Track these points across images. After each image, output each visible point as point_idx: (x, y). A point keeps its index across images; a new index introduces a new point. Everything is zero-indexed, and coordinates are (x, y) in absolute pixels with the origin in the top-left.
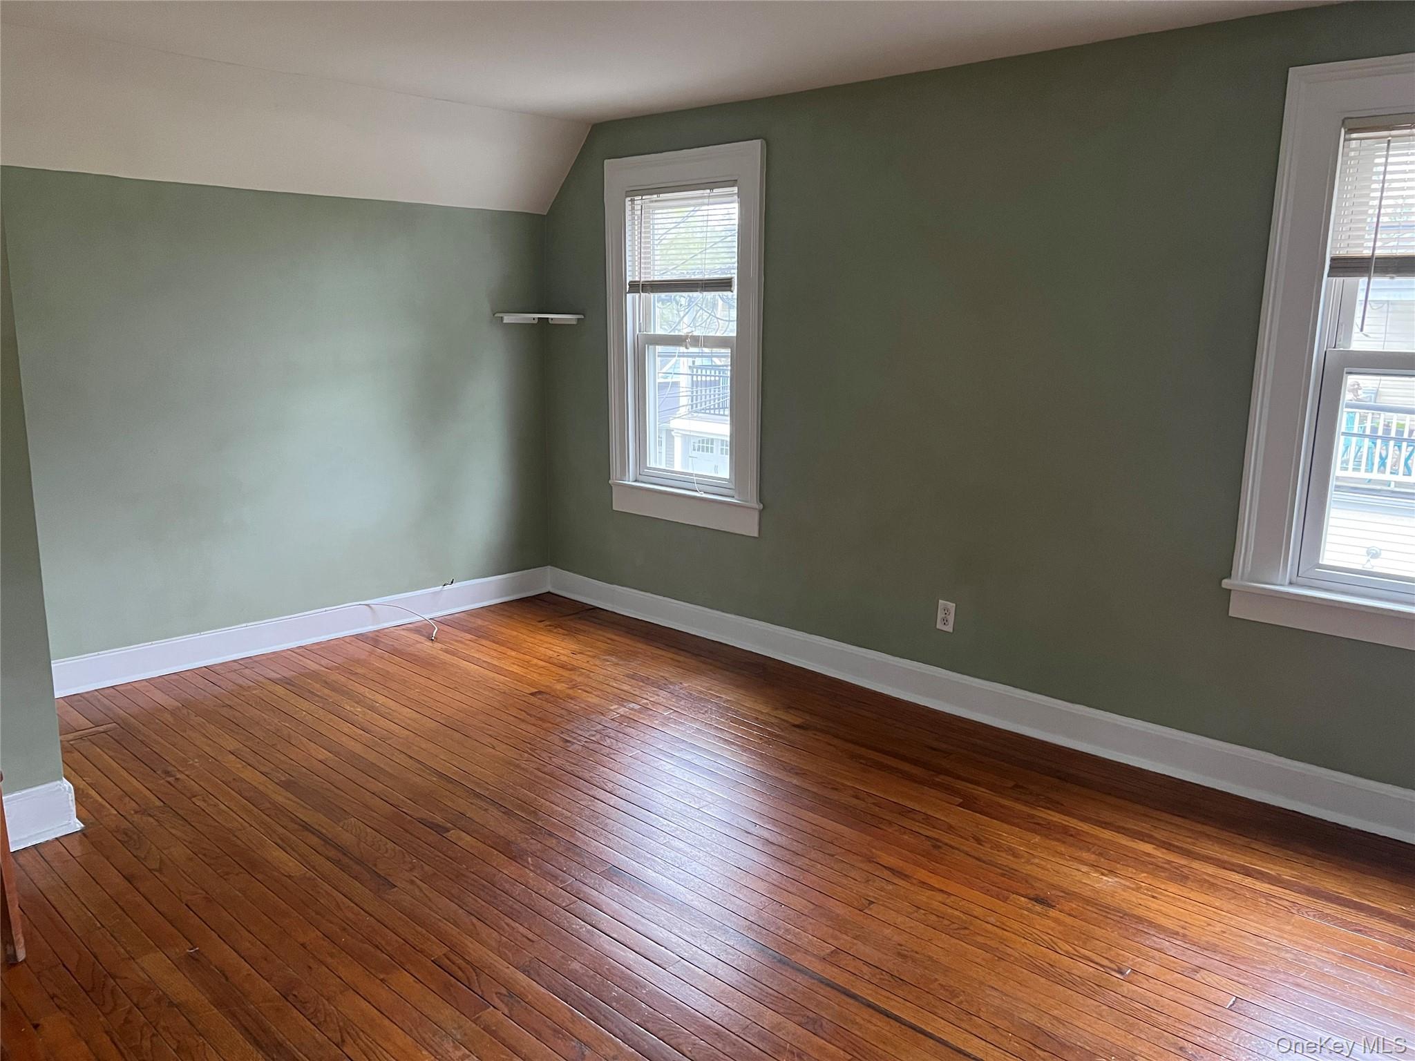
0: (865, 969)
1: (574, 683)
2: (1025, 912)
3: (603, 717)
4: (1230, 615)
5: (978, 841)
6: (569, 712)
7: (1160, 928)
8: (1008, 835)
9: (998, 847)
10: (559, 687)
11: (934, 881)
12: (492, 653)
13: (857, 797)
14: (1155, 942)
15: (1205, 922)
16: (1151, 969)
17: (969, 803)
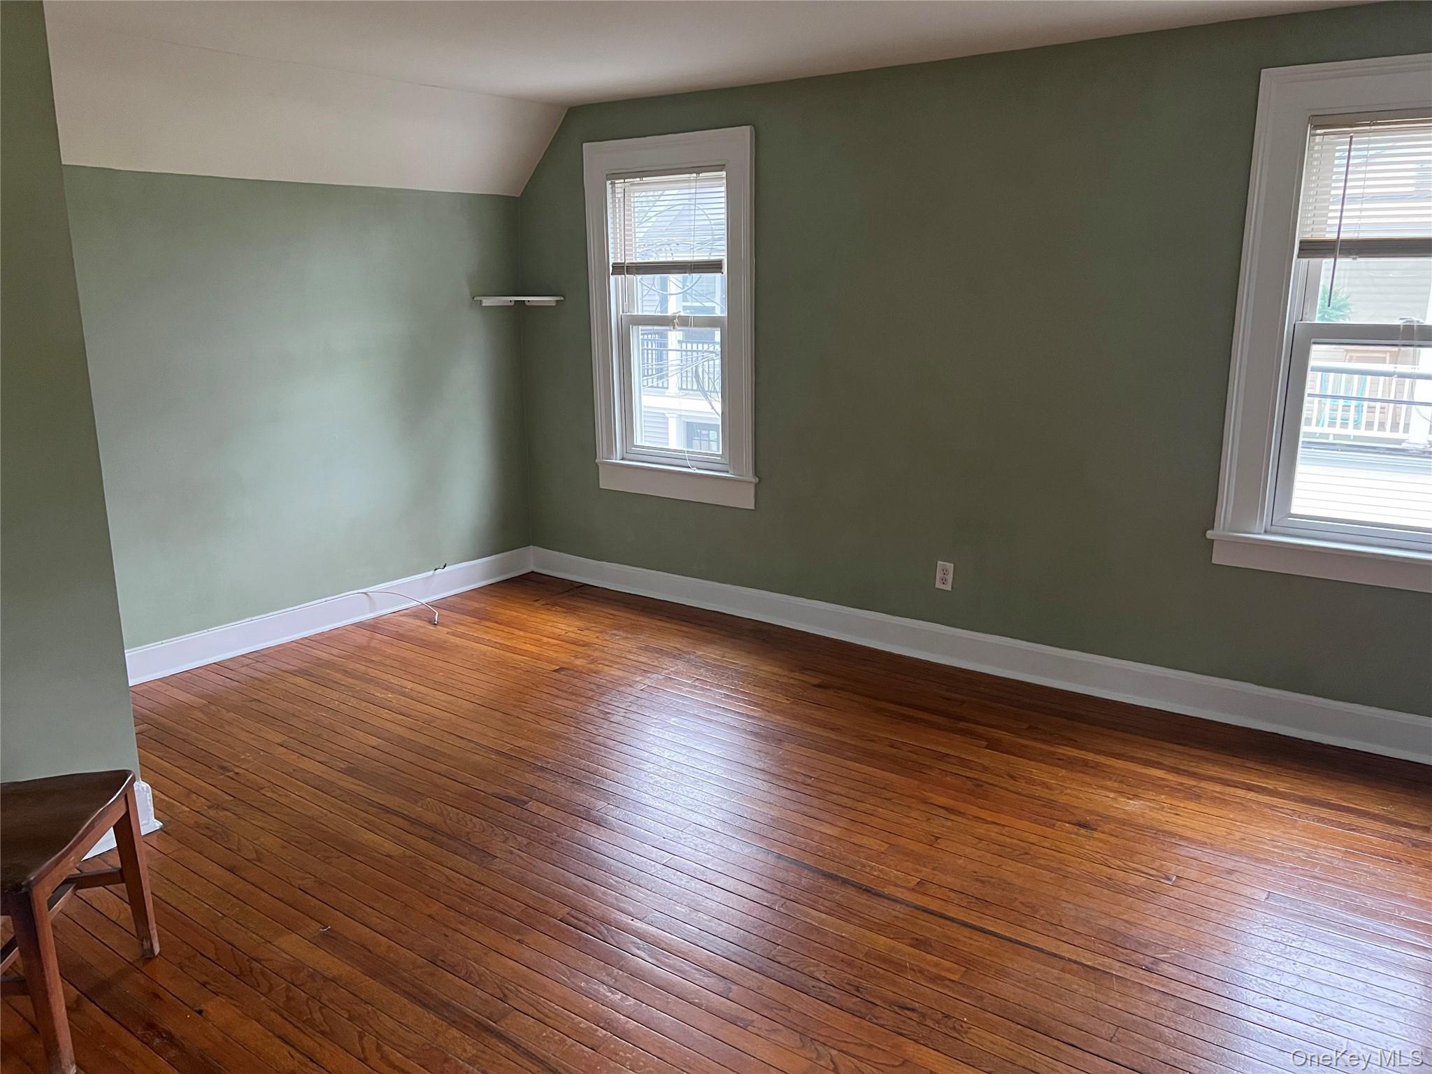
0: (952, 895)
1: (591, 658)
2: (1073, 836)
3: (632, 689)
4: (1213, 562)
5: (1012, 777)
6: (599, 686)
7: (1191, 840)
8: (1038, 771)
9: (1031, 782)
10: (579, 662)
11: (984, 814)
12: (500, 633)
13: (892, 746)
14: (1188, 851)
15: (1226, 832)
16: (1193, 874)
17: (993, 745)
